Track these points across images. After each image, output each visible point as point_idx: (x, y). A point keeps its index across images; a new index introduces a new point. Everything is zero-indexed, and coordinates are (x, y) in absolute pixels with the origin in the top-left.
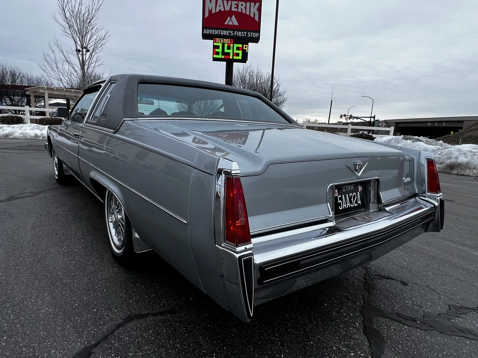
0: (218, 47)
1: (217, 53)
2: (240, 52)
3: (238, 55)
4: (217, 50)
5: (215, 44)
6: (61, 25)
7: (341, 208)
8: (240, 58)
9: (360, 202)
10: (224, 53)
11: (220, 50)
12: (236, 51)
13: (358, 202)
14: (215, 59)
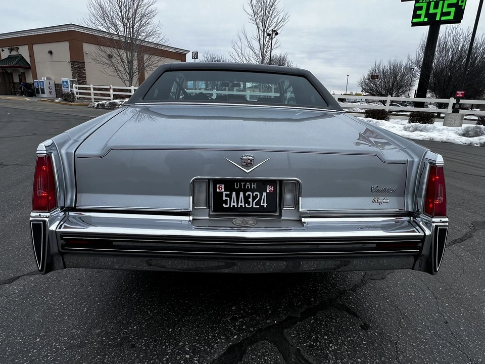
0: (421, 8)
1: (419, 16)
2: (453, 10)
3: (448, 14)
4: (418, 12)
5: (418, 5)
6: (248, 14)
7: (228, 206)
8: (451, 17)
9: (265, 205)
10: (427, 14)
11: (423, 12)
12: (445, 10)
13: (262, 204)
14: (414, 24)
